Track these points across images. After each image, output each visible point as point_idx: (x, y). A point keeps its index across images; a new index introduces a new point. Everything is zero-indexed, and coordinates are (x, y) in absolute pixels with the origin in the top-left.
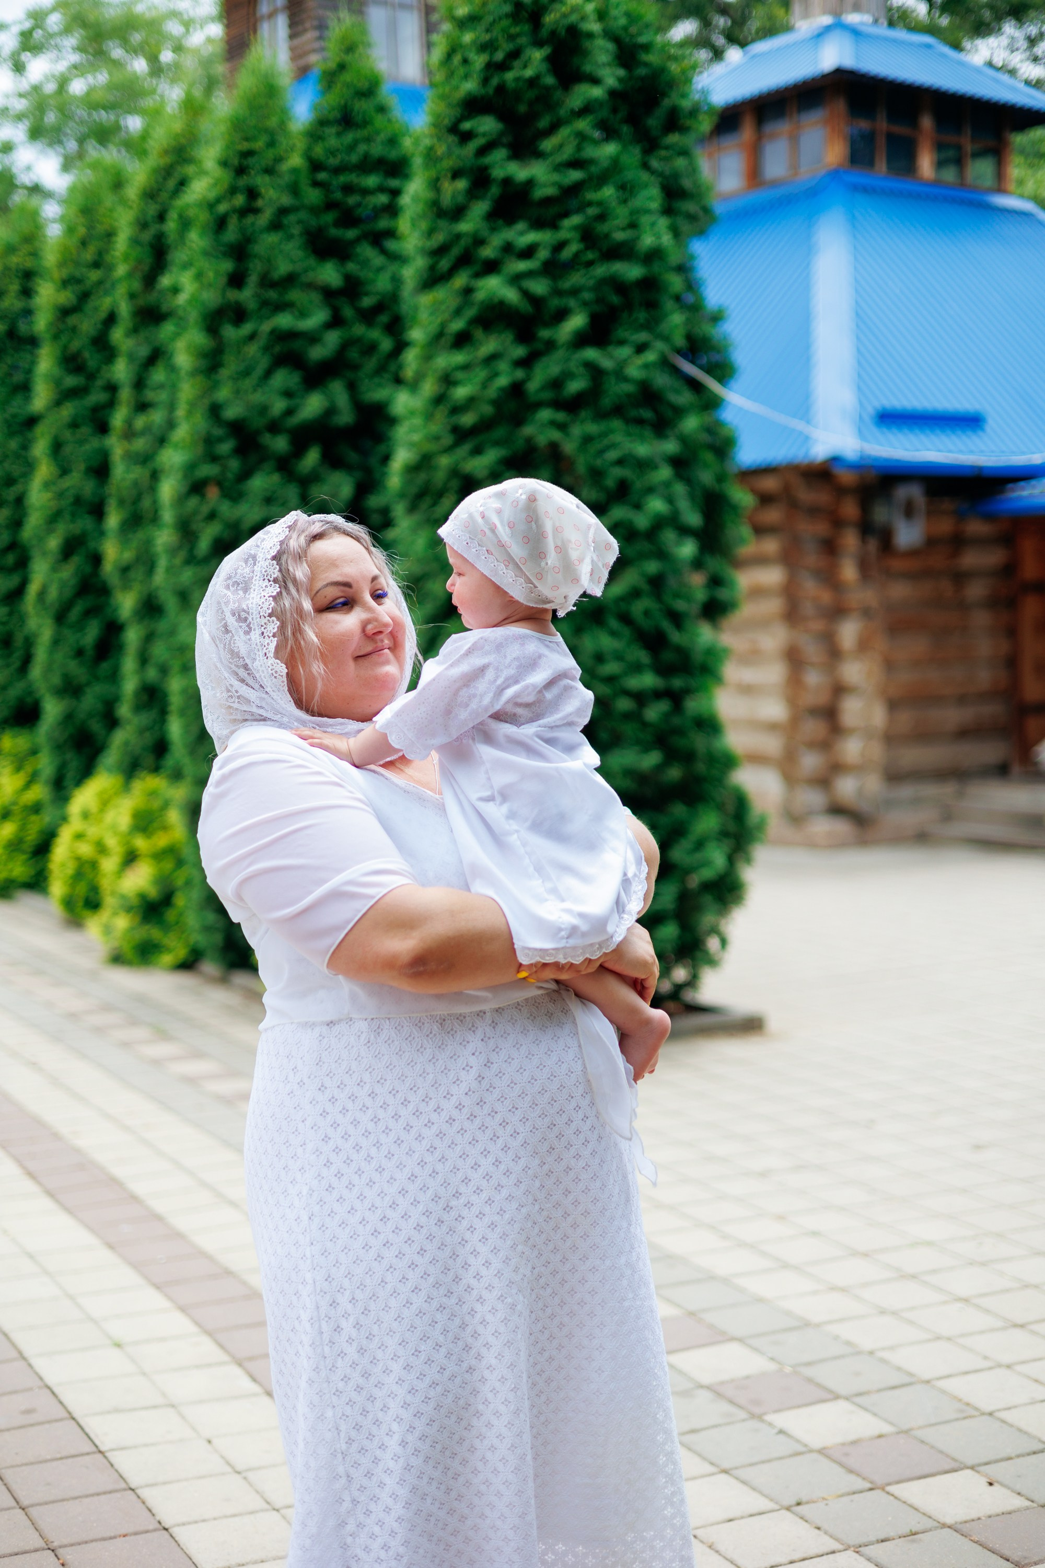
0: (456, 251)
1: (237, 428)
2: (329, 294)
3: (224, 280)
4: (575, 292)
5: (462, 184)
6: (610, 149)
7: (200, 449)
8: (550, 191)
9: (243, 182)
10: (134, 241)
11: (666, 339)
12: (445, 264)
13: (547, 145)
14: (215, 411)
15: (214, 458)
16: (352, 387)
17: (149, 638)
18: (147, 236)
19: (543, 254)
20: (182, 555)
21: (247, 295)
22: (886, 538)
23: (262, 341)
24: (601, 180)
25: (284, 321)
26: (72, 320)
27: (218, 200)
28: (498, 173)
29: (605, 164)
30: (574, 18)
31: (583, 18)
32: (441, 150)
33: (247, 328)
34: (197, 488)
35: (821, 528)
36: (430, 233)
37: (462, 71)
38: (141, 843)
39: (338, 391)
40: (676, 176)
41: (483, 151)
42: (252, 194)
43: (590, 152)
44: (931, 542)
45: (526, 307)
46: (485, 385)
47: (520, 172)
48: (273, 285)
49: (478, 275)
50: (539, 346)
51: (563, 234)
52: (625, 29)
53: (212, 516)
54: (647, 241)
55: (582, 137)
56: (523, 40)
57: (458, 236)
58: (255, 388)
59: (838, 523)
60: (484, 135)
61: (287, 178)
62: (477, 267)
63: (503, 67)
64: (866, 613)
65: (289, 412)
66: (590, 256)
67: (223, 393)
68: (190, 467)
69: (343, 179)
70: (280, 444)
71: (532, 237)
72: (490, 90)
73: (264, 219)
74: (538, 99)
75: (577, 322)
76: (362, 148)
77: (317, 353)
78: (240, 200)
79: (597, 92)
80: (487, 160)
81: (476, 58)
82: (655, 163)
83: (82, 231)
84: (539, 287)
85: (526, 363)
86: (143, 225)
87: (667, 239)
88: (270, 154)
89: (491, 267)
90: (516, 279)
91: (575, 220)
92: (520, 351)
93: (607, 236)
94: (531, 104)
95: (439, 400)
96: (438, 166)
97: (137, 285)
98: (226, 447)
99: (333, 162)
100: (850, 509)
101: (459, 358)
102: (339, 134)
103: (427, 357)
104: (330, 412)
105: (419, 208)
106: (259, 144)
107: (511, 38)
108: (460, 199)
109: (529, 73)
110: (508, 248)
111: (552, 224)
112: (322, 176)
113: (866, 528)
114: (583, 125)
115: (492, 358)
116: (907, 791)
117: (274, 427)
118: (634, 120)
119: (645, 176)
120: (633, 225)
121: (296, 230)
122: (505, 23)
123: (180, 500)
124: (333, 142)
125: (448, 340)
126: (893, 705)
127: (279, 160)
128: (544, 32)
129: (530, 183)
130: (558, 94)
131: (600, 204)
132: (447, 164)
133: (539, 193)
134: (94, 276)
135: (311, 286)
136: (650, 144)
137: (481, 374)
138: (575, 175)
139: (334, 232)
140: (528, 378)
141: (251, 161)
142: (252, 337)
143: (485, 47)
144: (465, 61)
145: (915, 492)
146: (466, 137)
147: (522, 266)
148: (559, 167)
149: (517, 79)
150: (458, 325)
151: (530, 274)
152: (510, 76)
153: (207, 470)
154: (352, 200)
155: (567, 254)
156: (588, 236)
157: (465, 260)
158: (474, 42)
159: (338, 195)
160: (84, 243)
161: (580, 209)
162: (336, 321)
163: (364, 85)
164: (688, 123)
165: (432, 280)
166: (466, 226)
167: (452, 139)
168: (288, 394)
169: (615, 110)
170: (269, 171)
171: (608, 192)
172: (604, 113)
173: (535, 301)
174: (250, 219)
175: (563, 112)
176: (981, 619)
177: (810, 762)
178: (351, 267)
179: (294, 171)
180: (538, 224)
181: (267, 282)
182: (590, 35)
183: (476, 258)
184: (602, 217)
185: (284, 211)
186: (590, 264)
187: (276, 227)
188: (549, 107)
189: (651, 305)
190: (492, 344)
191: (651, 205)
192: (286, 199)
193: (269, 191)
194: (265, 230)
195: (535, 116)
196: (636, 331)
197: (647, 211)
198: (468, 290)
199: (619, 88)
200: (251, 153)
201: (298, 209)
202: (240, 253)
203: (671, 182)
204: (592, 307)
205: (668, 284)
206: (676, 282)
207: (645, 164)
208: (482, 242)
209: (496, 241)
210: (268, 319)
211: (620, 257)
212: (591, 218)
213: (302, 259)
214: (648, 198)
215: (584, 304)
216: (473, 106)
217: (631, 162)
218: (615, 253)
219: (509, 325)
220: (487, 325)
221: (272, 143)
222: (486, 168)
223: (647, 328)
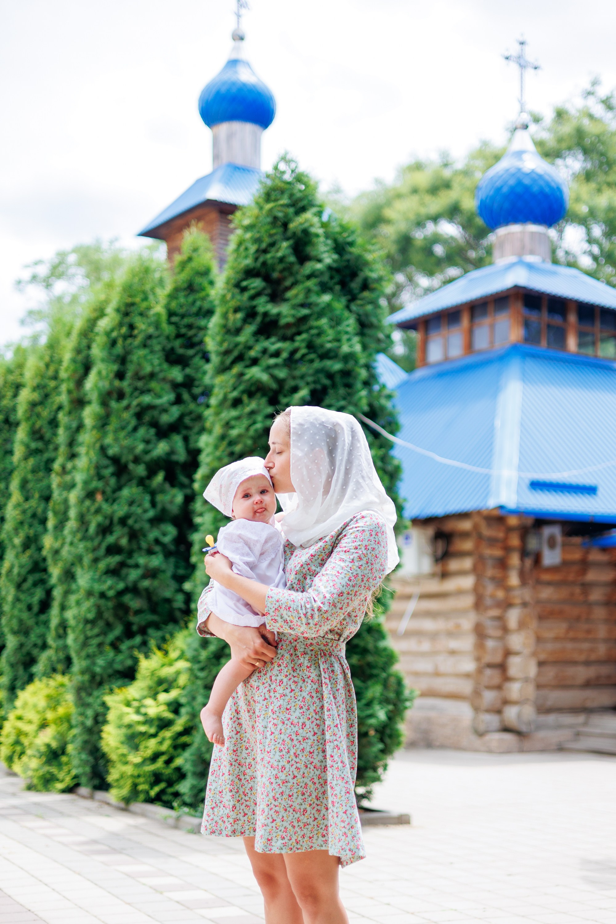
0: (235, 353)
1: (115, 460)
2: (175, 386)
3: (112, 375)
4: (302, 377)
5: (239, 316)
6: (326, 298)
7: (92, 472)
8: (290, 320)
9: (127, 320)
10: (74, 361)
11: (356, 404)
12: (229, 360)
13: (289, 294)
14: (103, 449)
15: (100, 477)
16: (186, 439)
17: (67, 593)
18: (80, 358)
19: (285, 355)
20: (79, 536)
21: (125, 385)
22: (537, 559)
23: (132, 411)
24: (320, 315)
25: (147, 399)
26: (39, 409)
27: (112, 330)
28: (261, 309)
29: (322, 305)
30: (306, 225)
31: (312, 225)
32: (229, 296)
33: (125, 403)
34: (90, 495)
35: (498, 553)
36: (221, 343)
37: (243, 254)
38: (50, 715)
39: (177, 440)
40: (367, 315)
41: (253, 298)
42: (132, 327)
43: (313, 298)
44: (565, 564)
45: (274, 386)
46: (248, 429)
47: (273, 309)
48: (140, 379)
49: (247, 367)
51: (297, 344)
52: (340, 233)
53: (98, 511)
54: (345, 349)
55: (308, 291)
56: (278, 237)
57: (237, 345)
58: (125, 437)
59: (508, 549)
60: (254, 288)
61: (153, 319)
62: (248, 362)
63: (265, 251)
64: (525, 605)
65: (146, 452)
66: (312, 356)
67: (109, 440)
68: (86, 483)
69: (186, 321)
70: (141, 470)
71: (279, 345)
72: (258, 264)
73: (137, 342)
74: (284, 270)
75: (304, 393)
76: (198, 303)
77: (165, 419)
78: (124, 330)
79: (319, 266)
80: (255, 303)
81: (251, 246)
82: (354, 307)
83: (47, 358)
84: (282, 374)
86: (78, 351)
87: (358, 348)
88: (144, 305)
89: (255, 362)
90: (268, 368)
91: (304, 336)
92: (267, 409)
93: (322, 346)
94: (281, 271)
95: (223, 437)
96: (227, 306)
97: (72, 385)
98: (107, 472)
99: (181, 311)
100: (515, 541)
101: (234, 413)
102: (186, 296)
103: (217, 414)
104: (172, 452)
105: (217, 330)
106: (137, 300)
107: (271, 236)
108: (239, 324)
109: (280, 254)
110: (265, 351)
111: (292, 339)
112: (174, 319)
113: (524, 553)
114: (311, 283)
115: (253, 413)
116: (551, 718)
117: (137, 460)
118: (343, 284)
119: (346, 314)
120: (338, 340)
121: (157, 348)
122: (268, 227)
123: (81, 501)
124: (182, 300)
125: (229, 403)
126: (541, 664)
127: (149, 308)
128: (289, 233)
129: (279, 315)
130: (296, 267)
131: (318, 328)
132: (233, 304)
133: (283, 322)
134: (52, 384)
135: (164, 380)
136: (353, 298)
137: (245, 422)
138: (305, 311)
139: (181, 351)
141: (132, 309)
142: (127, 407)
143: (258, 241)
144: (246, 249)
145: (556, 531)
146: (244, 290)
147: (272, 361)
148: (294, 307)
149: (273, 258)
150: (235, 394)
151: (276, 366)
152: (269, 256)
153: (95, 484)
154: (191, 333)
155: (298, 355)
156: (310, 346)
157: (240, 358)
158: (251, 238)
159: (183, 331)
160: (47, 366)
161: (307, 331)
162: (178, 401)
163: (203, 269)
164: (375, 285)
165: (223, 369)
166: (242, 338)
167: (237, 291)
168: (147, 442)
169: (332, 278)
170: (141, 314)
171: (324, 322)
172: (326, 278)
173: (281, 382)
174: (129, 341)
175: (299, 277)
176: (600, 613)
177: (489, 697)
178: (188, 371)
179: (158, 315)
180: (284, 339)
181: (138, 377)
182: (317, 236)
183: (246, 357)
184: (319, 335)
185: (150, 337)
186: (312, 361)
187: (145, 346)
188: (291, 274)
189: (348, 386)
190: (253, 405)
191: (350, 329)
192: (151, 330)
193: (141, 325)
194: (138, 347)
195: (283, 279)
196: (338, 400)
197: (347, 333)
198: (241, 375)
199: (335, 265)
200: (133, 304)
201: (158, 337)
202: (123, 360)
203: (363, 318)
204: (312, 386)
205: (358, 374)
206: (363, 374)
207: (348, 307)
208: (250, 348)
209: (258, 348)
210: (137, 398)
211: (330, 358)
212: (313, 335)
213: (160, 365)
214: (348, 326)
215: (308, 384)
216: (249, 273)
217: (339, 306)
218: (326, 355)
219: (264, 395)
220: (251, 394)
221: (146, 299)
222: (255, 307)
223: (344, 399)
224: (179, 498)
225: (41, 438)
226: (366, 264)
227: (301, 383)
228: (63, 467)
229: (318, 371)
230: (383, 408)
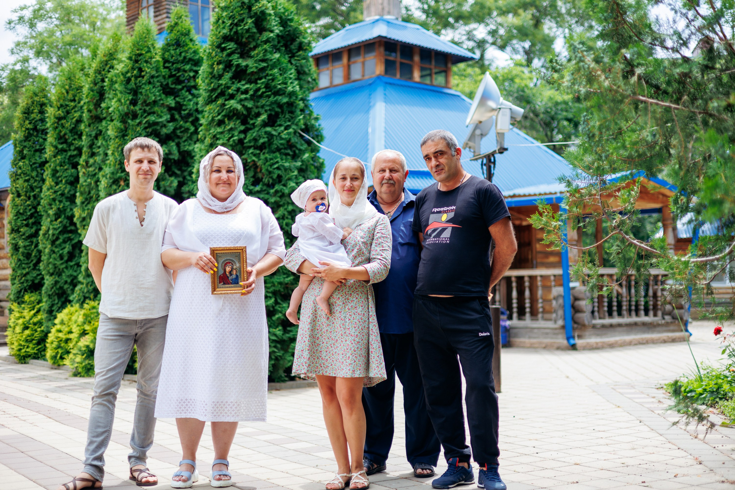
0: (219, 91)
3: (128, 102)
4: (262, 107)
5: (221, 67)
6: (277, 56)
7: (117, 166)
8: (254, 70)
9: (137, 65)
10: (92, 90)
11: (297, 125)
12: (214, 96)
13: (253, 53)
16: (178, 145)
18: (96, 88)
19: (251, 92)
21: (137, 109)
23: (143, 125)
24: (273, 67)
25: (152, 118)
26: (62, 122)
27: (127, 72)
28: (235, 63)
29: (274, 61)
30: (263, 8)
31: (266, 8)
32: (213, 54)
33: (138, 121)
34: (115, 181)
36: (209, 84)
37: (222, 26)
39: (172, 146)
40: (302, 66)
41: (229, 55)
42: (140, 70)
43: (269, 56)
45: (245, 112)
47: (243, 63)
48: (147, 105)
49: (226, 100)
50: (248, 126)
51: (258, 86)
52: (284, 13)
54: (290, 89)
55: (265, 51)
56: (245, 16)
57: (220, 86)
60: (229, 49)
61: (154, 65)
62: (227, 97)
63: (237, 25)
66: (269, 93)
68: (113, 173)
69: (176, 66)
71: (247, 86)
72: (232, 33)
73: (145, 80)
74: (249, 37)
75: (264, 117)
76: (184, 55)
77: (164, 131)
78: (135, 72)
79: (271, 35)
80: (231, 58)
81: (227, 21)
82: (293, 62)
84: (250, 104)
85: (245, 132)
86: (95, 84)
87: (297, 88)
88: (148, 55)
89: (232, 97)
90: (240, 101)
91: (263, 80)
92: (242, 128)
93: (275, 87)
94: (247, 38)
95: (211, 145)
96: (212, 60)
97: (91, 107)
99: (172, 59)
101: (219, 130)
102: (175, 49)
103: (207, 130)
104: (169, 153)
105: (206, 75)
106: (143, 52)
107: (241, 14)
108: (221, 72)
109: (246, 27)
111: (255, 82)
112: (168, 65)
114: (267, 46)
115: (231, 129)
118: (286, 46)
119: (289, 66)
120: (285, 83)
121: (158, 84)
122: (238, 9)
123: (109, 186)
124: (172, 52)
125: (215, 123)
127: (151, 58)
128: (252, 14)
129: (247, 66)
130: (257, 35)
131: (272, 75)
132: (216, 59)
133: (249, 71)
134: (73, 104)
135: (163, 105)
136: (293, 56)
137: (227, 136)
138: (264, 64)
139: (173, 86)
140: (245, 138)
141: (140, 58)
142: (140, 123)
143: (231, 18)
144: (224, 22)
146: (223, 50)
147: (243, 96)
148: (256, 61)
149: (242, 29)
150: (219, 118)
151: (246, 99)
152: (239, 28)
153: (120, 174)
154: (179, 74)
155: (259, 93)
156: (267, 86)
157: (222, 94)
158: (227, 16)
159: (174, 73)
160: (67, 92)
161: (265, 77)
162: (173, 119)
163: (184, 32)
164: (306, 47)
165: (210, 101)
166: (223, 82)
167: (218, 50)
169: (279, 42)
170: (146, 62)
171: (275, 71)
172: (276, 42)
173: (248, 109)
174: (139, 79)
175: (259, 42)
178: (178, 99)
179: (157, 62)
180: (250, 82)
181: (145, 103)
182: (269, 15)
183: (227, 93)
184: (273, 80)
185: (153, 77)
186: (269, 97)
187: (150, 83)
188: (254, 40)
189: (292, 112)
190: (232, 125)
191: (291, 76)
192: (154, 73)
193: (148, 70)
194: (145, 84)
195: (249, 43)
196: (285, 122)
197: (290, 78)
198: (224, 105)
199: (280, 34)
200: (140, 55)
201: (157, 77)
202: (135, 92)
203: (299, 68)
204: (269, 112)
205: (299, 105)
206: (301, 104)
207: (290, 61)
208: (229, 88)
209: (234, 87)
210: (145, 118)
211: (280, 95)
212: (269, 80)
213: (160, 95)
214: (291, 74)
215: (266, 111)
216: (226, 38)
217: (285, 60)
218: (277, 93)
219: (238, 118)
220: (230, 118)
221: (149, 51)
222: (231, 61)
223: (289, 121)
224: (175, 184)
225: (66, 142)
226: (301, 33)
227: (262, 111)
228: (87, 162)
229: (272, 103)
230: (313, 126)
